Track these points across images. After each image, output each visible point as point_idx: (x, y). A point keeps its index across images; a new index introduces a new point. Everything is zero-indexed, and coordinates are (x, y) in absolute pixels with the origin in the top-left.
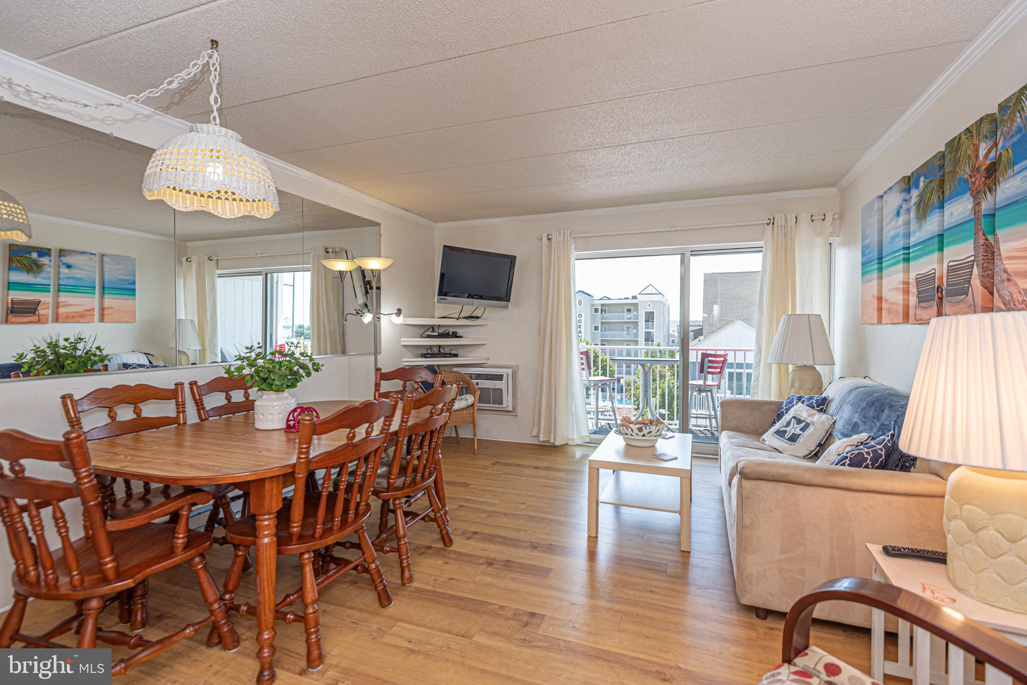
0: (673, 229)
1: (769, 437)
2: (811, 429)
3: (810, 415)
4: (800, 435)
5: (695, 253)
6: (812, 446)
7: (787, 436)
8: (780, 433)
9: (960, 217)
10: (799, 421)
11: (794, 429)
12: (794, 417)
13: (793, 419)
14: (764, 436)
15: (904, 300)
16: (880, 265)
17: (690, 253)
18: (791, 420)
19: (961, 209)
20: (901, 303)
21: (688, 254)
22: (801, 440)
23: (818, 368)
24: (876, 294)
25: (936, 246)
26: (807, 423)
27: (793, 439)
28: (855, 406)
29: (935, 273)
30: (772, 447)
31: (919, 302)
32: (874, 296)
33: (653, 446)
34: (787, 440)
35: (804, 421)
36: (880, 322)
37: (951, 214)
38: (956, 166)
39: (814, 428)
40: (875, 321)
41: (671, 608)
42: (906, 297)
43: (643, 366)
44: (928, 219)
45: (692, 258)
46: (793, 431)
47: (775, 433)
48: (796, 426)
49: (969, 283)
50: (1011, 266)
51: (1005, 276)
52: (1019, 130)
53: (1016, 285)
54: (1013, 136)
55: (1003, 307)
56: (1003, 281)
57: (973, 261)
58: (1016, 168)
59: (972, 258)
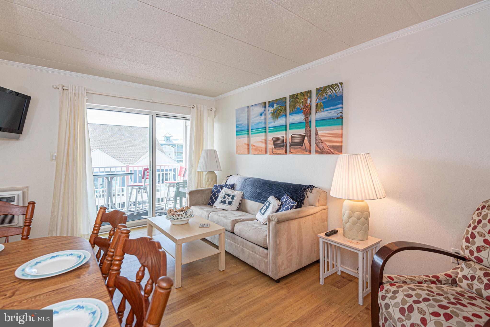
0: (151, 101)
1: (218, 204)
2: (236, 198)
3: (233, 192)
4: (232, 201)
5: (158, 116)
6: (237, 205)
7: (227, 202)
8: (223, 202)
9: (298, 121)
10: (229, 196)
11: (228, 199)
12: (226, 194)
13: (226, 195)
14: (215, 204)
15: (265, 146)
16: (248, 132)
17: (156, 115)
18: (225, 195)
19: (298, 118)
20: (264, 147)
21: (155, 116)
22: (233, 203)
24: (247, 143)
26: (233, 196)
27: (230, 203)
29: (284, 138)
30: (221, 209)
31: (274, 147)
32: (245, 144)
33: (188, 223)
34: (228, 204)
35: (231, 195)
36: (249, 153)
37: (293, 119)
38: (296, 104)
39: (237, 197)
40: (247, 153)
43: (107, 178)
44: (279, 119)
45: (157, 118)
46: (228, 200)
47: (221, 202)
48: (228, 198)
49: (303, 142)
50: (322, 138)
51: (320, 141)
52: (326, 98)
53: (325, 144)
54: (323, 99)
55: (320, 151)
56: (319, 143)
57: (305, 135)
58: (324, 109)
59: (305, 134)
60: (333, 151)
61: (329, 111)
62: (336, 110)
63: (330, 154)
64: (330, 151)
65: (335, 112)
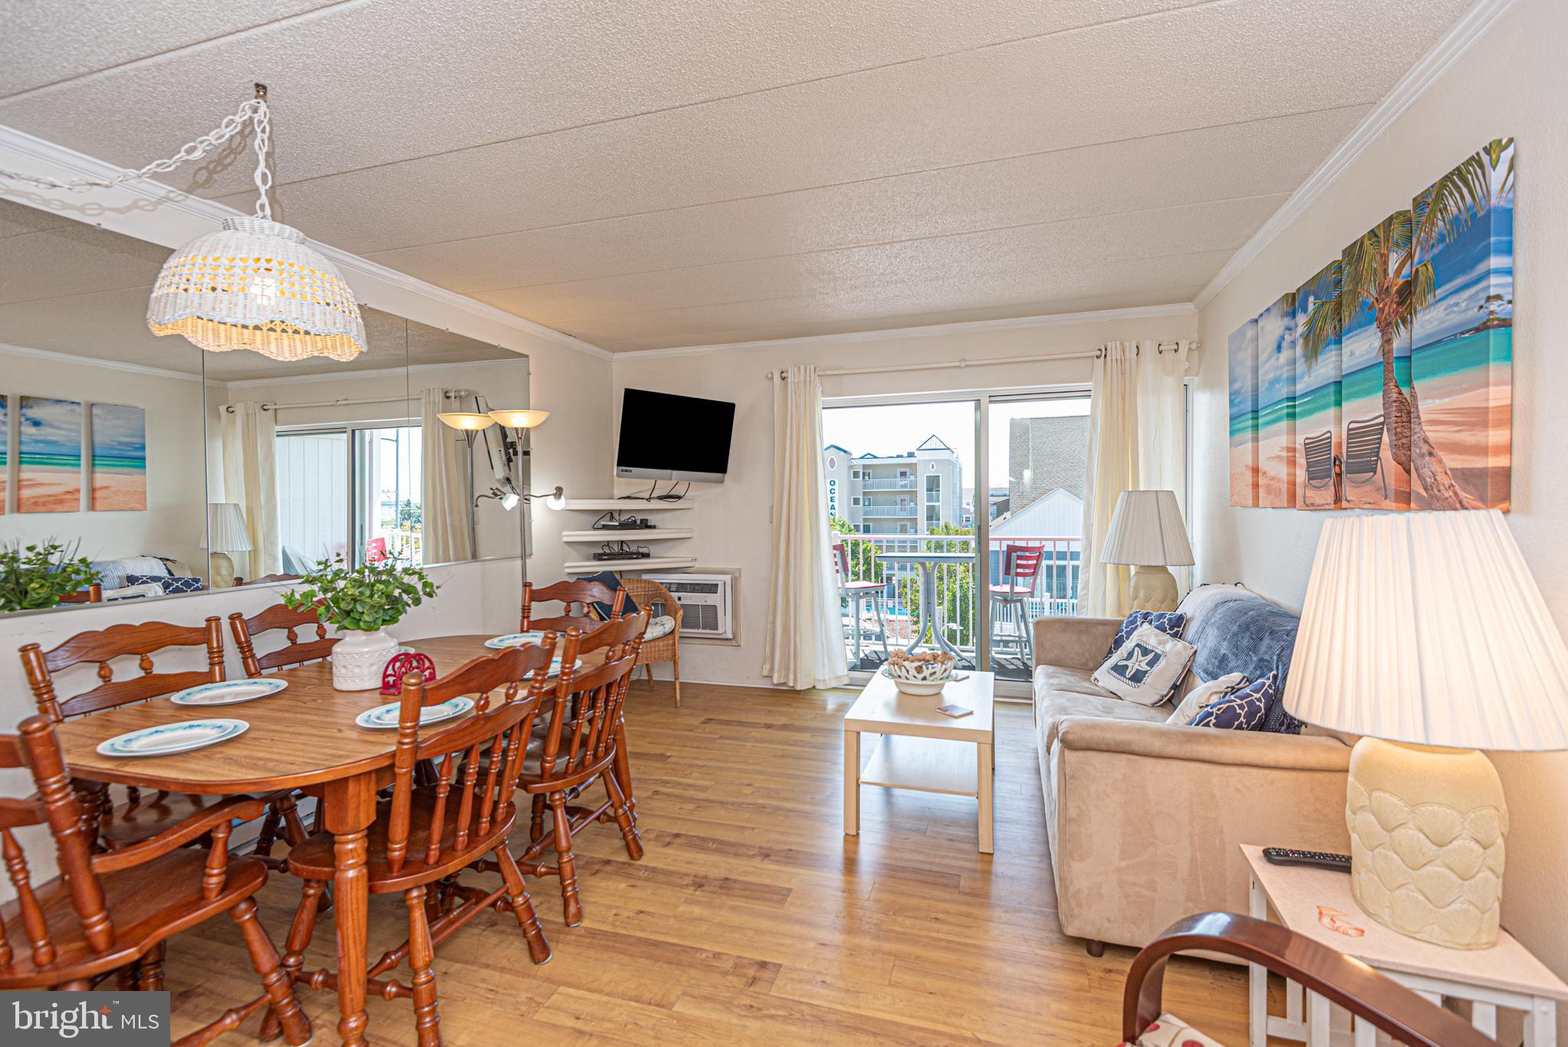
0: (963, 364)
1: (1104, 677)
2: (1162, 663)
3: (1160, 643)
4: (1146, 672)
5: (994, 399)
6: (1164, 689)
7: (1129, 673)
8: (1119, 670)
9: (1365, 358)
10: (1145, 652)
11: (1138, 663)
12: (1138, 645)
13: (1137, 649)
14: (1097, 674)
15: (1288, 474)
16: (1255, 422)
17: (988, 399)
18: (1134, 649)
19: (1365, 347)
20: (1285, 478)
21: (985, 400)
22: (1148, 680)
23: (1171, 569)
24: (1250, 464)
25: (1332, 399)
26: (1156, 654)
27: (1138, 678)
28: (1223, 628)
29: (1330, 438)
30: (1108, 690)
31: (1309, 479)
32: (1247, 466)
33: (939, 694)
34: (1129, 679)
35: (1153, 651)
36: (1256, 504)
37: (1352, 354)
38: (1358, 284)
39: (1167, 663)
40: (1250, 502)
41: (966, 944)
42: (1291, 471)
43: (923, 565)
44: (1320, 358)
45: (991, 406)
46: (1136, 667)
47: (1112, 669)
48: (1141, 658)
49: (1377, 456)
50: (1434, 434)
51: (1425, 448)
52: (1442, 238)
53: (1440, 461)
54: (1433, 246)
55: (1424, 493)
56: (1422, 456)
57: (1382, 423)
58: (1438, 292)
59: (1381, 419)
60: (1463, 494)
61: (1451, 301)
62: (1473, 290)
63: (1455, 509)
64: (1456, 494)
65: (1471, 297)
